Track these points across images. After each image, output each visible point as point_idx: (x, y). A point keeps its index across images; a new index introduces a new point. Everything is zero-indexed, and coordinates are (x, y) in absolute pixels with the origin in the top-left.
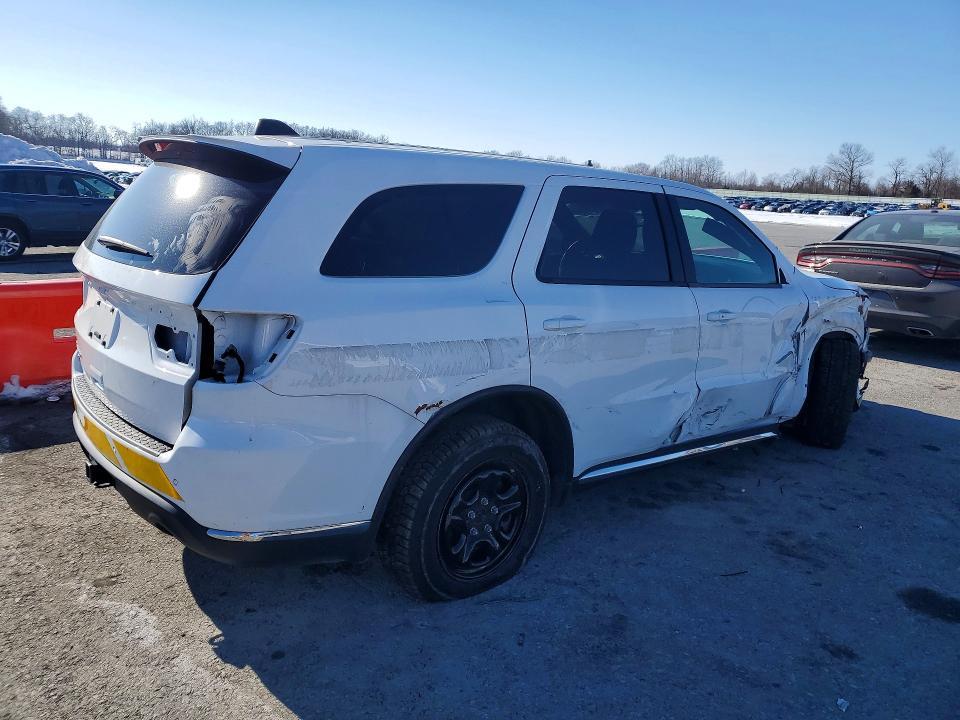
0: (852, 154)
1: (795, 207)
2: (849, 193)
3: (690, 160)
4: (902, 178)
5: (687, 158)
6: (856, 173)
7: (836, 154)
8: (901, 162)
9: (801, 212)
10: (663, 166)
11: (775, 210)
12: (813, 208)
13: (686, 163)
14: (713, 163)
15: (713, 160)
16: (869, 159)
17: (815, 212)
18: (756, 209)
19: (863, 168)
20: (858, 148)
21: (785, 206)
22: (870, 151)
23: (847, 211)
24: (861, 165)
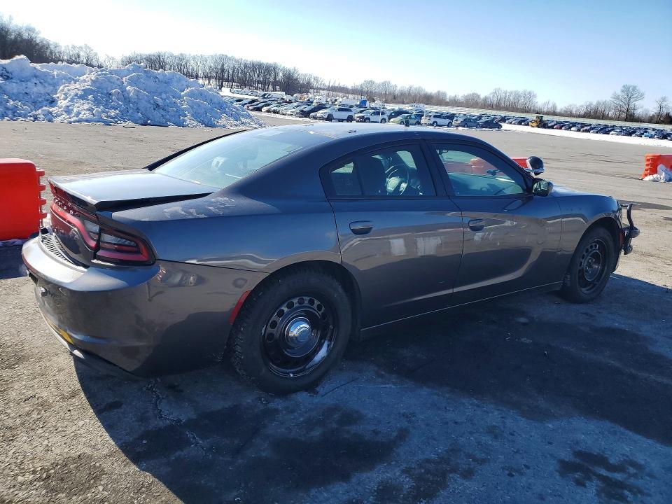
0: (630, 93)
1: (593, 129)
2: (626, 120)
3: (511, 93)
4: (665, 111)
5: (509, 91)
6: (632, 106)
7: (619, 92)
8: (664, 99)
9: (597, 133)
10: (491, 96)
11: (579, 130)
12: (605, 130)
13: (508, 94)
14: (530, 95)
15: (530, 93)
16: (641, 96)
17: (607, 133)
18: (565, 129)
19: (637, 103)
20: (634, 88)
21: (586, 128)
22: (642, 91)
23: (630, 133)
24: (636, 100)
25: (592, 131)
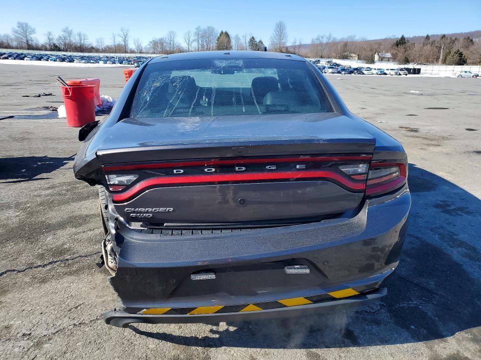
0: (24, 28)
4: (53, 42)
6: (29, 38)
7: (17, 28)
8: (50, 34)
9: (15, 59)
16: (33, 31)
17: (22, 59)
19: (32, 36)
20: (26, 25)
21: (4, 56)
22: (33, 27)
23: (39, 58)
24: (30, 34)
25: (10, 58)
